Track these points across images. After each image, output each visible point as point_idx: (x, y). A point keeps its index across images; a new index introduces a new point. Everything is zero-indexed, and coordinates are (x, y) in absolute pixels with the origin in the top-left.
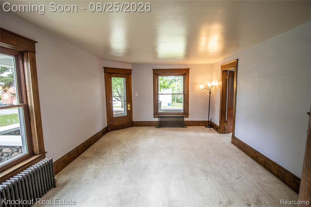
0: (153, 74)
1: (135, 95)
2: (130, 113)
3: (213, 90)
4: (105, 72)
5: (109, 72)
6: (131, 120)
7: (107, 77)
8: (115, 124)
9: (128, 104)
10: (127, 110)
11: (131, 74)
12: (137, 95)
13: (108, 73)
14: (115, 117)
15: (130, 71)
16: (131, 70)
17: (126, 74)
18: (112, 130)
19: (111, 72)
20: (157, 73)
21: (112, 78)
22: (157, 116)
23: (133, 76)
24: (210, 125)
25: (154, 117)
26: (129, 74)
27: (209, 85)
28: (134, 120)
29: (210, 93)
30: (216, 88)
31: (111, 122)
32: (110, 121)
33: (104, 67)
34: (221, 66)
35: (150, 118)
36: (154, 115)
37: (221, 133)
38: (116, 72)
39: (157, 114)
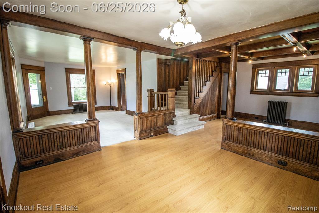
0: (66, 71)
1: (49, 88)
2: (45, 103)
3: (112, 85)
4: (22, 69)
6: (47, 110)
8: (34, 114)
11: (44, 71)
12: (51, 89)
13: (25, 69)
14: (33, 108)
15: (43, 68)
17: (40, 70)
18: (32, 119)
19: (27, 69)
20: (69, 71)
21: (29, 74)
23: (46, 73)
24: (111, 108)
25: (69, 106)
26: (42, 71)
27: (109, 82)
28: (50, 109)
29: (110, 87)
30: (114, 84)
32: (30, 111)
33: (21, 64)
34: (117, 71)
35: (66, 107)
36: (68, 104)
37: (119, 111)
38: (31, 69)
39: (70, 103)
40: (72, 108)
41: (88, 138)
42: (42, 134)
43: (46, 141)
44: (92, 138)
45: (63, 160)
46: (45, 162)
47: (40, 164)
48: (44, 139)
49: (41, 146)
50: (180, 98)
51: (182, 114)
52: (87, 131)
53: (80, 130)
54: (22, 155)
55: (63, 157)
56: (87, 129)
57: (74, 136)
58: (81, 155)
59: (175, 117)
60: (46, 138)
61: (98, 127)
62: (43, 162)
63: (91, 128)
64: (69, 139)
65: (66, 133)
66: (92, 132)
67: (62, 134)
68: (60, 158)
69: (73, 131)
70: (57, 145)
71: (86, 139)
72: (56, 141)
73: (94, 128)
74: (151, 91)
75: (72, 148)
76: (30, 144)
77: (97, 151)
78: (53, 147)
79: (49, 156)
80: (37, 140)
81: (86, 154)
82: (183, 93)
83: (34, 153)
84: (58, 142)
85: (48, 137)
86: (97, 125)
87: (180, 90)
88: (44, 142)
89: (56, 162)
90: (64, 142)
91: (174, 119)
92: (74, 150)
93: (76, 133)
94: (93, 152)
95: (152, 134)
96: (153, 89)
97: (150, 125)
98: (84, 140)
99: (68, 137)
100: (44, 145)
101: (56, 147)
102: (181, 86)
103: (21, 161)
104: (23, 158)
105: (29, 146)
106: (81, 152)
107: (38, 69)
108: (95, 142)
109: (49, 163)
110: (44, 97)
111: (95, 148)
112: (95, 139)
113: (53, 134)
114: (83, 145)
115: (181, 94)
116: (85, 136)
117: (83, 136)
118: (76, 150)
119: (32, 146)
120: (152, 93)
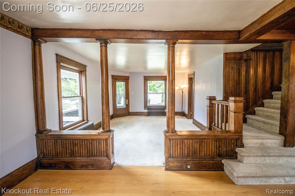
0: (144, 79)
1: (131, 93)
2: (128, 105)
4: (112, 78)
7: (113, 81)
8: (118, 113)
9: (126, 100)
10: (126, 104)
11: (129, 79)
12: (133, 94)
13: (114, 79)
14: (118, 109)
15: (128, 77)
17: (126, 79)
18: (116, 117)
19: (116, 78)
20: (147, 79)
21: (117, 82)
22: (146, 108)
24: (183, 114)
25: (144, 109)
27: (182, 87)
28: (131, 110)
29: (183, 92)
30: (185, 89)
32: (115, 111)
33: (112, 75)
34: (188, 75)
35: (142, 109)
36: (144, 107)
37: (188, 119)
38: (119, 78)
39: (146, 107)
40: (146, 111)
41: (98, 152)
42: (57, 139)
43: (60, 146)
44: (103, 153)
45: (72, 169)
46: (58, 166)
47: (53, 166)
48: (58, 144)
49: (56, 150)
50: (267, 112)
51: (262, 144)
52: (98, 143)
53: (90, 141)
54: (42, 154)
55: (72, 165)
56: (98, 141)
57: (84, 146)
58: (89, 169)
59: (242, 146)
60: (60, 143)
61: (108, 141)
62: (56, 166)
63: (102, 141)
64: (79, 148)
65: (76, 142)
66: (102, 146)
67: (73, 142)
68: (70, 166)
69: (83, 141)
70: (69, 152)
71: (95, 152)
72: (68, 147)
73: (105, 142)
74: (212, 99)
75: (81, 159)
76: (48, 146)
77: (106, 169)
78: (65, 153)
79: (61, 161)
80: (53, 143)
81: (94, 169)
82: (275, 105)
83: (50, 155)
84: (70, 150)
85: (61, 142)
86: (108, 138)
87: (272, 98)
88: (58, 147)
89: (66, 170)
90: (75, 151)
91: (238, 150)
92: (83, 162)
93: (86, 144)
94: (102, 169)
95: (189, 167)
96: (215, 97)
97: (186, 152)
98: (94, 153)
99: (79, 146)
100: (58, 150)
101: (68, 154)
102: (273, 93)
103: (40, 159)
104: (42, 158)
105: (47, 147)
106: (89, 165)
107: (124, 78)
108: (105, 158)
109: (60, 168)
111: (104, 165)
112: (105, 154)
113: (66, 140)
114: (93, 158)
115: (272, 105)
116: (95, 149)
117: (93, 148)
118: (85, 161)
119: (49, 148)
120: (214, 102)
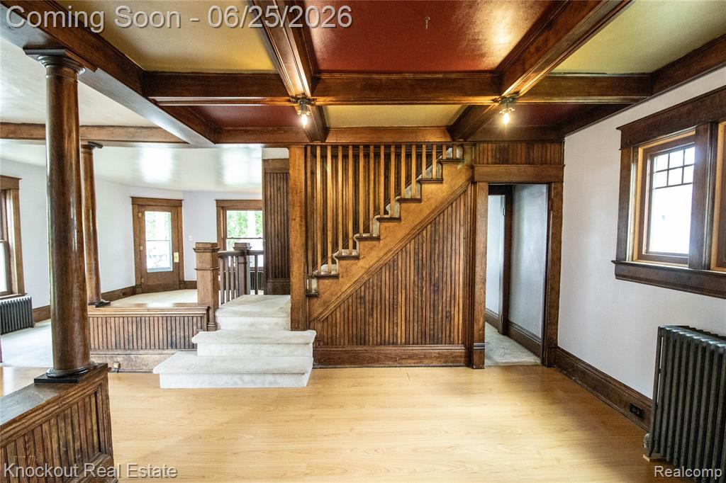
0: (217, 207)
2: (178, 266)
4: (132, 204)
5: (140, 203)
6: (181, 278)
7: (136, 210)
8: (150, 283)
9: (175, 254)
10: (174, 264)
11: (181, 207)
12: (191, 240)
13: (139, 205)
15: (178, 202)
16: (181, 200)
18: (143, 292)
19: (144, 204)
21: (146, 212)
23: (185, 210)
26: (177, 207)
28: (188, 278)
31: (143, 279)
32: (141, 278)
33: (131, 197)
38: (152, 204)
59: (211, 328)
95: (116, 366)
97: (114, 340)
107: (167, 203)
110: (176, 254)
